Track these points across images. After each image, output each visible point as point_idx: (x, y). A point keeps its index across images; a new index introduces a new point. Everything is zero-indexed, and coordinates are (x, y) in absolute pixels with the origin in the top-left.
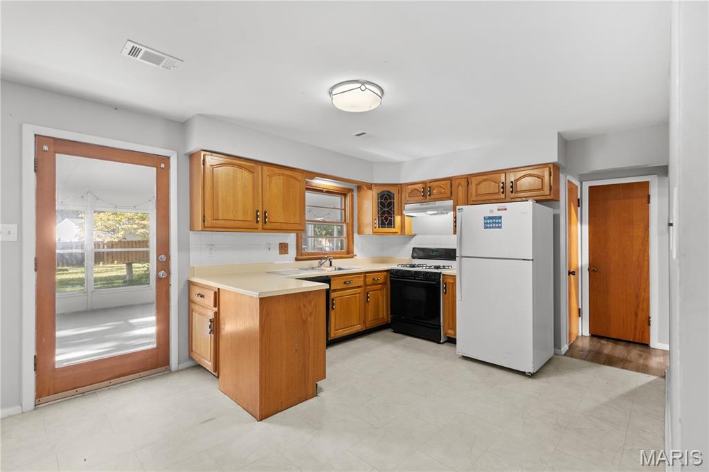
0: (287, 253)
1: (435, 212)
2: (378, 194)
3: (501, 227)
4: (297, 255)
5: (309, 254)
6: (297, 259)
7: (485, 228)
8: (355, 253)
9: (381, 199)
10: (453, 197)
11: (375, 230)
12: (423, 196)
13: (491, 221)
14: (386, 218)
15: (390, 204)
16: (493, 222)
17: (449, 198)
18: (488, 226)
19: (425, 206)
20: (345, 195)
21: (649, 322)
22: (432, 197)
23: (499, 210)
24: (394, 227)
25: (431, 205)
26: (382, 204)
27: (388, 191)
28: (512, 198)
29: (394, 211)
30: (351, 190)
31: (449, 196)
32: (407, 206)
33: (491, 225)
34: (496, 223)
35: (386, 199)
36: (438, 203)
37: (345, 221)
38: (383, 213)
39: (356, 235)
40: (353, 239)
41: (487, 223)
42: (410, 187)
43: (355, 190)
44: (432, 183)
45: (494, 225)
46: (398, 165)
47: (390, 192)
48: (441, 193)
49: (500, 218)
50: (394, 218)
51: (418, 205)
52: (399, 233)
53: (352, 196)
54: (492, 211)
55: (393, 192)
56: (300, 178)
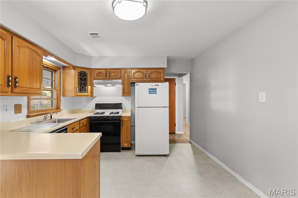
0: (21, 113)
1: (111, 85)
2: (79, 73)
3: (156, 93)
4: (28, 113)
5: (35, 112)
6: (28, 117)
7: (149, 93)
8: (62, 109)
9: (80, 76)
10: (122, 78)
11: (76, 94)
12: (106, 76)
13: (152, 90)
14: (83, 87)
15: (85, 79)
16: (153, 91)
17: (120, 79)
18: (151, 92)
19: (106, 81)
20: (55, 71)
21: (175, 125)
22: (110, 77)
23: (155, 86)
24: (87, 92)
25: (110, 81)
26: (81, 79)
27: (84, 72)
28: (149, 81)
29: (87, 83)
30: (59, 68)
31: (120, 77)
32: (95, 81)
33: (152, 92)
34: (154, 91)
35: (83, 76)
36: (114, 81)
37: (55, 88)
38: (81, 84)
39: (62, 97)
40: (60, 99)
41: (150, 91)
42: (97, 71)
43: (62, 69)
44: (111, 70)
45: (153, 92)
46: (90, 57)
47: (85, 73)
48: (116, 76)
49: (156, 89)
50: (87, 87)
51: (102, 81)
52: (90, 96)
53: (60, 72)
54: (152, 86)
55: (87, 72)
56: (40, 54)
